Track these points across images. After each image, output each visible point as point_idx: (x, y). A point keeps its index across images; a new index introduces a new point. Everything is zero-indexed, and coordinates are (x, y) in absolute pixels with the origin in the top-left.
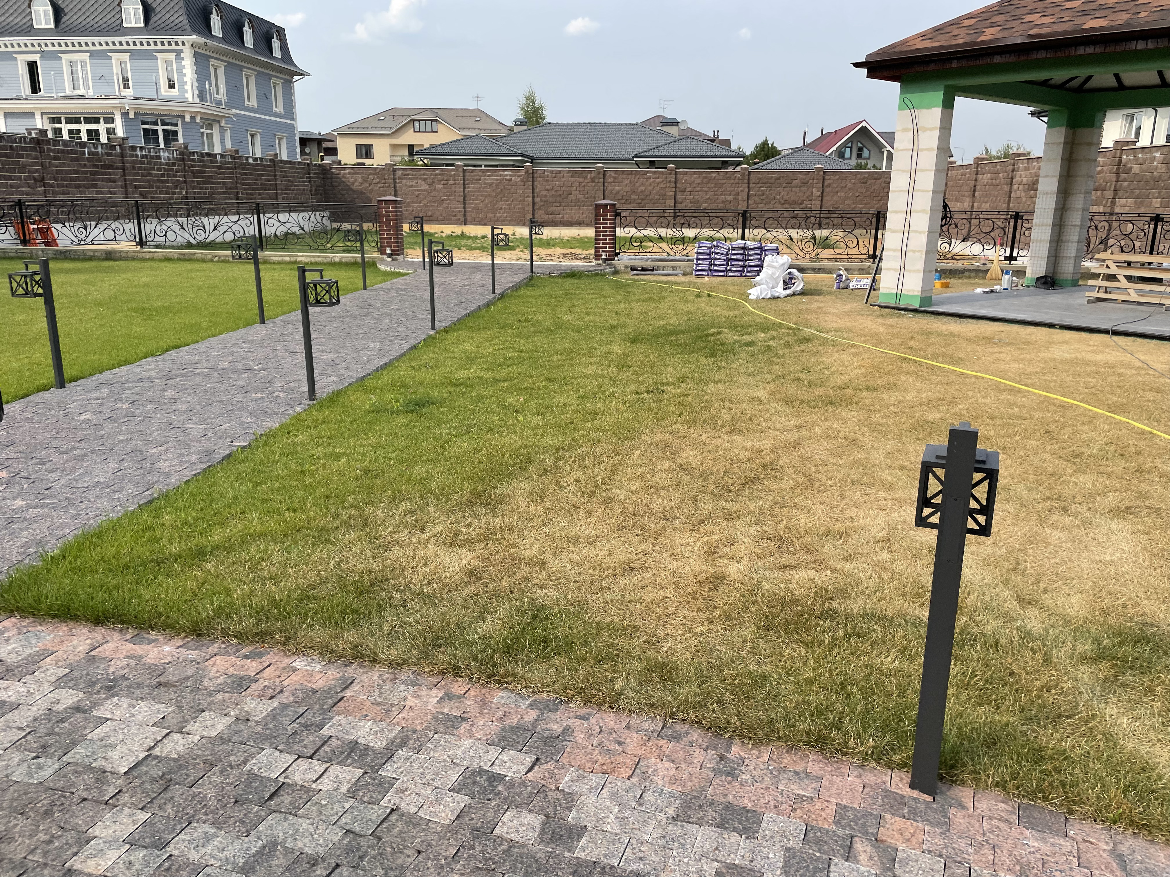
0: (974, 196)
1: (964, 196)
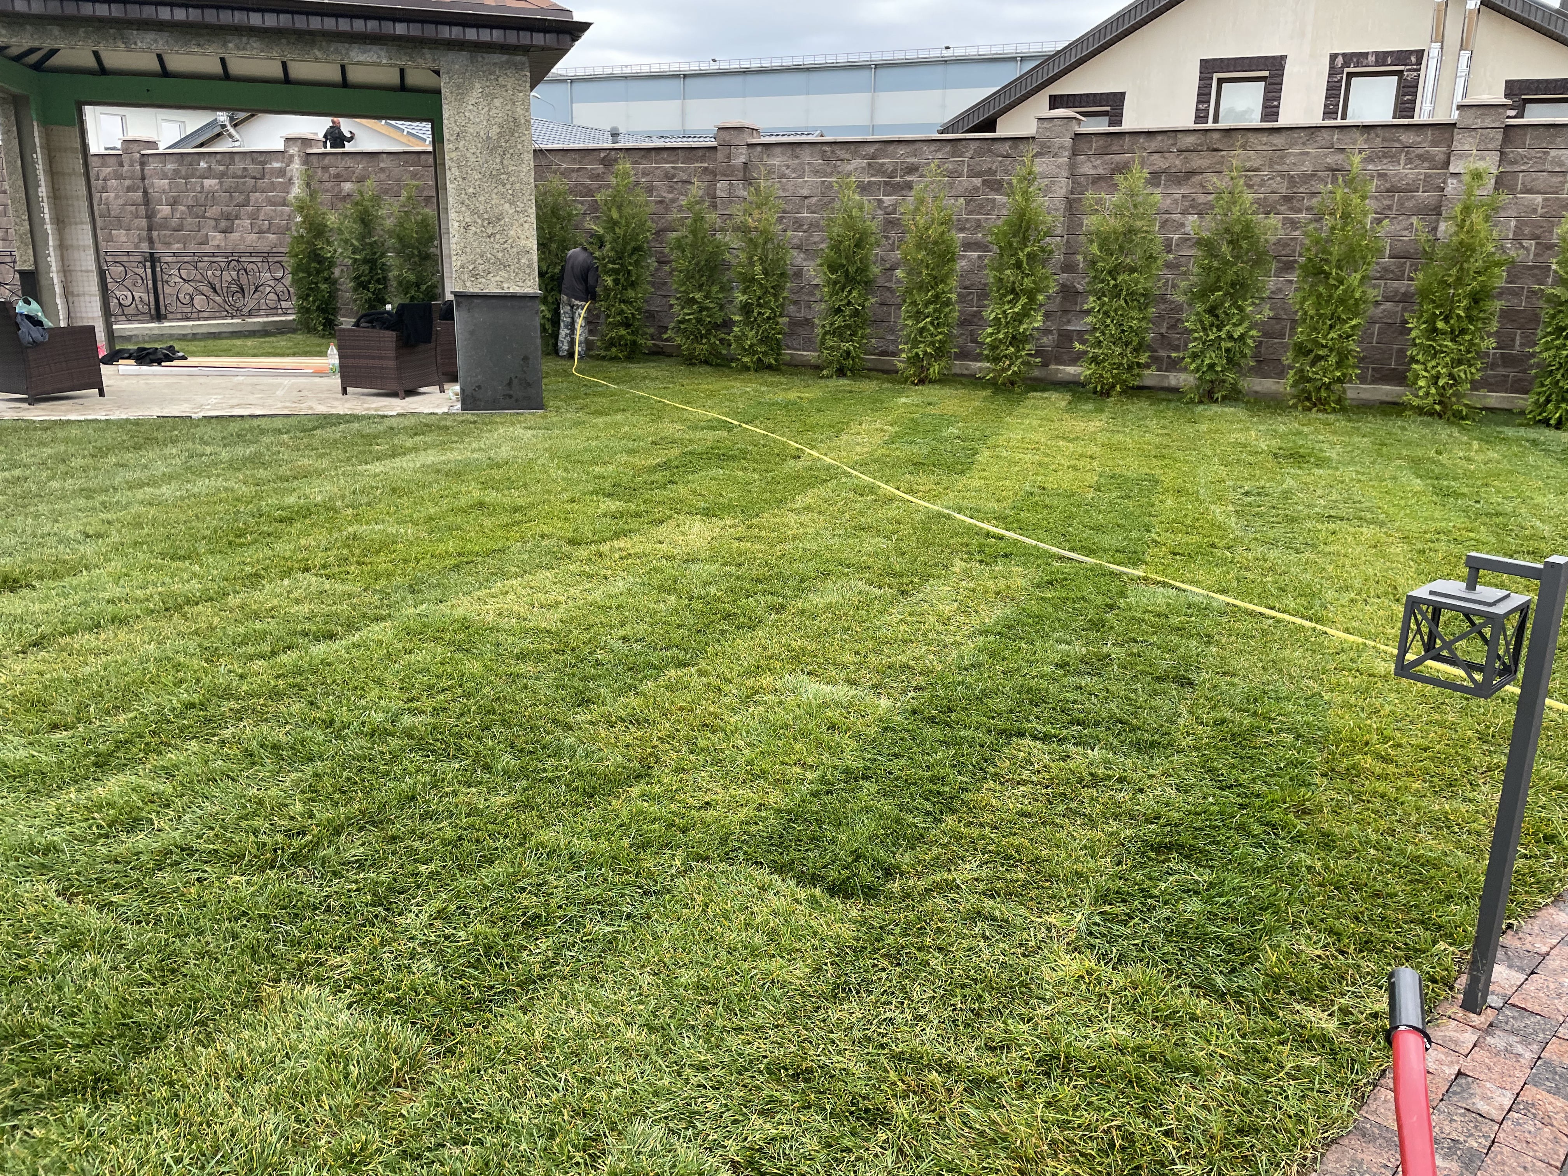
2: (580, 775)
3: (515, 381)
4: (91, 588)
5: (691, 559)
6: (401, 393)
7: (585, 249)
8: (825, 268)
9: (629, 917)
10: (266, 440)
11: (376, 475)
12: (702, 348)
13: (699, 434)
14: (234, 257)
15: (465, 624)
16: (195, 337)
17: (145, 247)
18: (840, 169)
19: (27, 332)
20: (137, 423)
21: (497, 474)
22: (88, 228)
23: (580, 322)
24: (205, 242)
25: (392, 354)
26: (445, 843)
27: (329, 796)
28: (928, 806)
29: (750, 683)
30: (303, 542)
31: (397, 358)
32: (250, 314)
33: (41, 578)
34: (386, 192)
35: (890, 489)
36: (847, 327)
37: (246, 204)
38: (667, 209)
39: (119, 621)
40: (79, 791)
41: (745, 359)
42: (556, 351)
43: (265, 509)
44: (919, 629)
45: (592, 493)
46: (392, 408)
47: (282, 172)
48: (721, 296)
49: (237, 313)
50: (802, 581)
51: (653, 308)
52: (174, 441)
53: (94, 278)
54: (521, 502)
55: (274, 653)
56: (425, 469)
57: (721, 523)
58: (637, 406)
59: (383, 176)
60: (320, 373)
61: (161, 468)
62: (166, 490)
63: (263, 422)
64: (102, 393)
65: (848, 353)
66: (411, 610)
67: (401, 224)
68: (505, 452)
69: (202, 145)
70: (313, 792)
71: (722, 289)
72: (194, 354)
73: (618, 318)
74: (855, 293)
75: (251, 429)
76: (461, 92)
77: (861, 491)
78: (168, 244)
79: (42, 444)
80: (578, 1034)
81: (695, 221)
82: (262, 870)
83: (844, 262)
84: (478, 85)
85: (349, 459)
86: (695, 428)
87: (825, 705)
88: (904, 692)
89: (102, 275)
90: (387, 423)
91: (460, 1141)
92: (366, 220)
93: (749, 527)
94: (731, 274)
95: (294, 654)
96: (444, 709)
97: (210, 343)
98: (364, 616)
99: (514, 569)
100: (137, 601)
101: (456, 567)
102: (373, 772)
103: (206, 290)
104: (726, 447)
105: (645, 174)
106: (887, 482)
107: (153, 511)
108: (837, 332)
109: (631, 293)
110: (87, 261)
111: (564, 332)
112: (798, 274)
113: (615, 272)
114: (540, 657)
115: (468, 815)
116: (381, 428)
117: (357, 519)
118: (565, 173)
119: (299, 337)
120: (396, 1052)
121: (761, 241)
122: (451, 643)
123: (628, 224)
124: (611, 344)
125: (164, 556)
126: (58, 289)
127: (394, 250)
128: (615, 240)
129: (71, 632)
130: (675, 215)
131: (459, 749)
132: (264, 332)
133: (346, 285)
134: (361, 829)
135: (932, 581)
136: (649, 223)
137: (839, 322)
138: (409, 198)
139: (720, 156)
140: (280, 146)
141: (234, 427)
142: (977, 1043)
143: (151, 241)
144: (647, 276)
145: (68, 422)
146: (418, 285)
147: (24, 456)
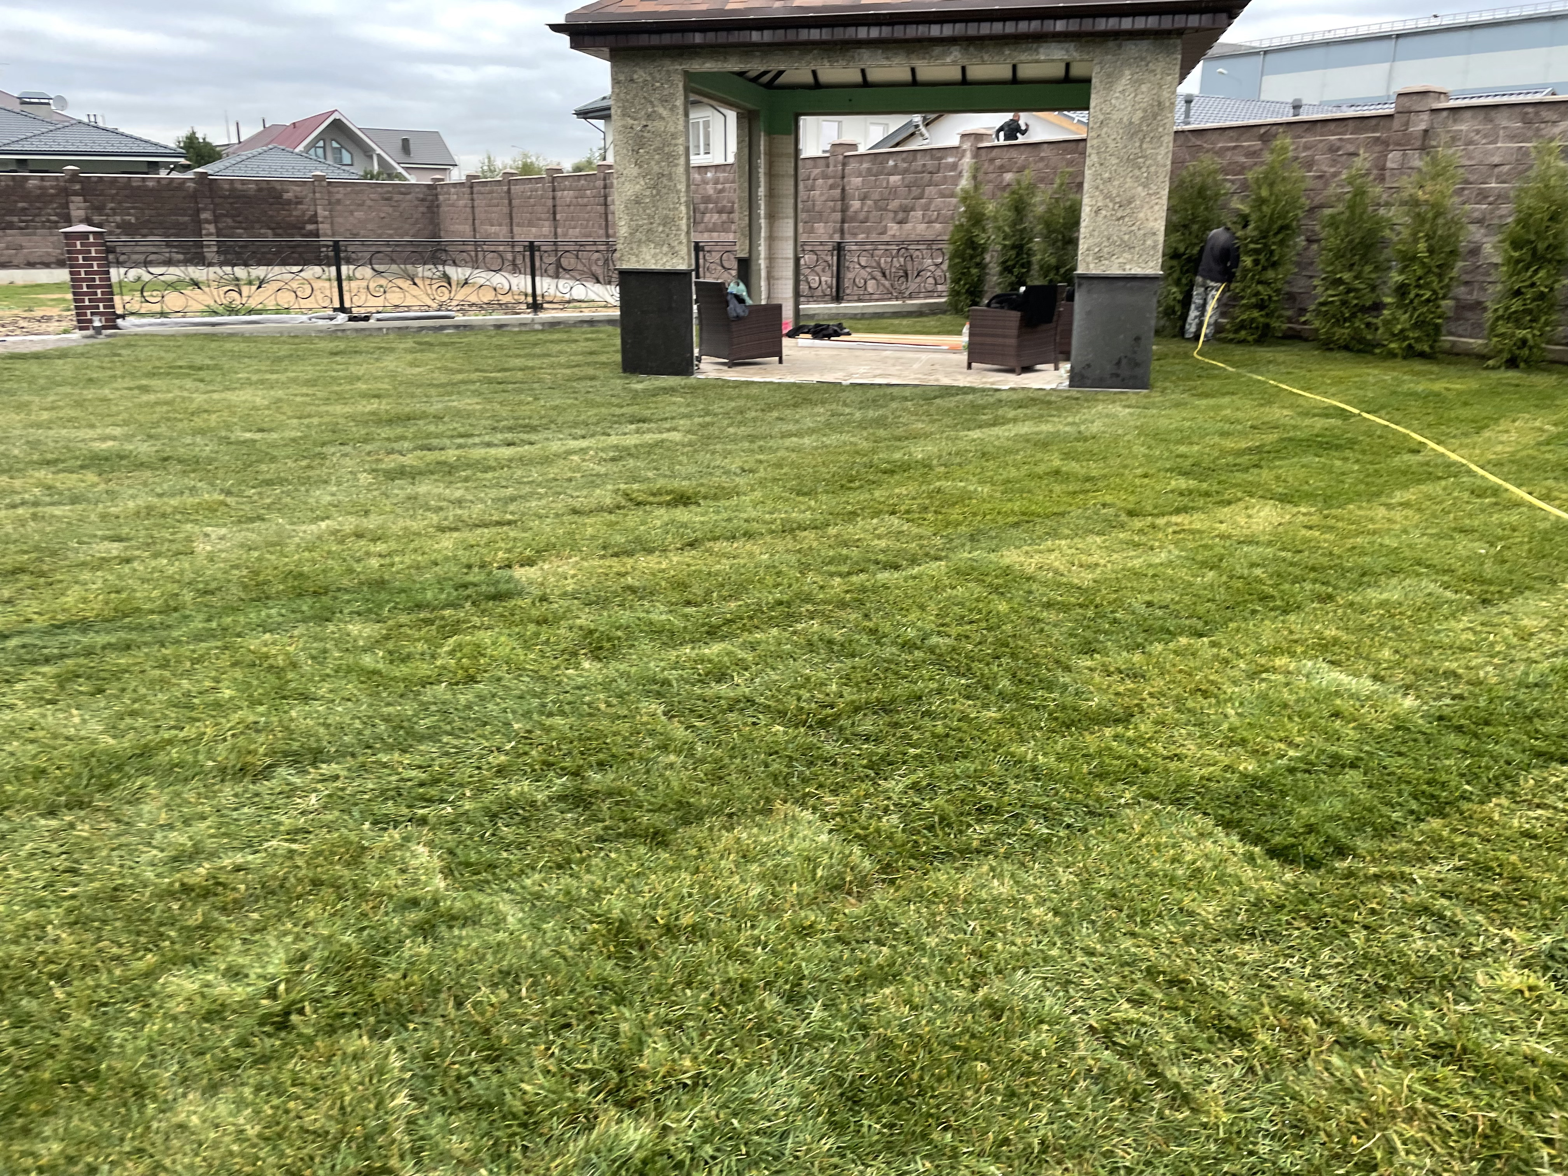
0: (555, 219)
1: (540, 219)
2: (1064, 708)
3: (1124, 361)
4: (737, 509)
5: (1251, 541)
6: (1018, 370)
7: (1228, 229)
8: (1506, 245)
9: (1069, 826)
10: (894, 405)
11: (974, 440)
12: (1343, 332)
13: (1307, 422)
14: (903, 245)
15: (1007, 571)
16: (863, 316)
17: (837, 238)
18: (1543, 132)
19: (734, 308)
20: (799, 386)
21: (1080, 446)
22: (791, 222)
23: (1212, 305)
24: (884, 233)
25: (1014, 332)
26: (934, 735)
27: (857, 684)
28: (1414, 805)
29: (1263, 661)
30: (897, 491)
31: (1019, 336)
32: (910, 297)
33: (705, 498)
34: (1042, 180)
35: (1521, 493)
36: (1529, 312)
37: (921, 197)
38: (1326, 185)
39: (749, 535)
40: (693, 648)
41: (1393, 345)
42: (1182, 332)
43: (876, 461)
44: (1485, 639)
45: (1167, 470)
46: (1006, 382)
47: (954, 167)
48: (1373, 276)
49: (901, 296)
50: (1364, 575)
51: (1295, 290)
52: (823, 403)
53: (791, 264)
54: (1094, 473)
55: (849, 574)
56: (1017, 438)
57: (1295, 510)
58: (1250, 390)
59: (1041, 165)
60: (954, 350)
61: (809, 423)
62: (806, 441)
63: (895, 391)
64: (781, 362)
65: (1524, 342)
66: (966, 555)
67: (1049, 211)
68: (1096, 427)
69: (897, 145)
70: (847, 680)
71: (1377, 269)
72: (857, 331)
73: (1253, 300)
74: (1542, 274)
75: (885, 395)
76: (1111, 79)
77: (1479, 492)
78: (855, 235)
79: (730, 399)
80: (994, 899)
81: (1355, 196)
82: (796, 726)
83: (1532, 237)
84: (1127, 72)
85: (956, 425)
86: (1306, 414)
87: (1337, 694)
88: (1439, 698)
89: (797, 260)
90: (998, 395)
91: (879, 942)
92: (1019, 208)
93: (1326, 517)
94: (1388, 253)
95: (863, 576)
96: (967, 637)
97: (874, 322)
98: (927, 555)
99: (1067, 532)
100: (765, 522)
101: (1016, 525)
102: (896, 673)
103: (878, 275)
104: (1333, 436)
105: (1306, 148)
106: (1519, 486)
107: (794, 455)
108: (1515, 319)
109: (1270, 274)
110: (787, 250)
111: (1193, 313)
112: (1475, 251)
113: (1256, 252)
114: (1065, 608)
115: (959, 720)
116: (991, 400)
117: (946, 476)
118: (1220, 153)
119: (947, 318)
120: (852, 869)
121: (1430, 215)
122: (990, 585)
123: (1277, 201)
124: (1242, 326)
125: (792, 490)
126: (763, 274)
127: (1041, 234)
128: (1261, 219)
129: (715, 539)
130: (1333, 189)
131: (969, 669)
132: (919, 313)
133: (994, 269)
134: (875, 713)
135: (1527, 593)
136: (1303, 200)
137: (1516, 305)
138: (1062, 185)
139: (1396, 124)
140: (955, 141)
141: (872, 393)
142: (1371, 1012)
143: (842, 232)
144: (1292, 255)
145: (753, 383)
146: (1057, 268)
147: (715, 408)
